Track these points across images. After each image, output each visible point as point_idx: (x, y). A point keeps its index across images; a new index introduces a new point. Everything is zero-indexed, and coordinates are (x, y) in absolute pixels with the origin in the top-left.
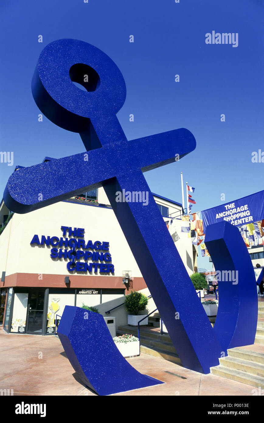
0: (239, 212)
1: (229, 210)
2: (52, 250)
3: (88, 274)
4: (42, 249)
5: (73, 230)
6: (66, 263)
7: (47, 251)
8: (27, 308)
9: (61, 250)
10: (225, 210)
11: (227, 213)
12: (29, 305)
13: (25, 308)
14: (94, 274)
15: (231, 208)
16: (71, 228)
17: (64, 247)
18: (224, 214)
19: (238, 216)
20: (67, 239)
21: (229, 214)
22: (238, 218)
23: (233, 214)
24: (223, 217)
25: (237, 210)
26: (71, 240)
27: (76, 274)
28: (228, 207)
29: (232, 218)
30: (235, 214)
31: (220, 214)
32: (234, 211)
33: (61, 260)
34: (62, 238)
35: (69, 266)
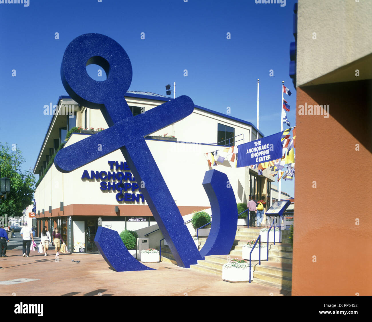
0: (263, 150)
1: (256, 147)
2: (101, 184)
3: (136, 204)
4: (92, 183)
5: (120, 164)
6: (116, 194)
7: (97, 184)
8: (84, 233)
9: (109, 183)
10: (254, 147)
11: (255, 149)
12: (86, 230)
14: (141, 204)
15: (258, 145)
17: (112, 180)
18: (253, 150)
19: (261, 153)
20: (114, 173)
21: (256, 151)
22: (261, 155)
23: (259, 151)
24: (252, 153)
25: (261, 148)
26: (119, 173)
27: (125, 204)
28: (256, 144)
29: (257, 155)
31: (249, 149)
33: (110, 192)
34: (109, 172)
35: (117, 197)
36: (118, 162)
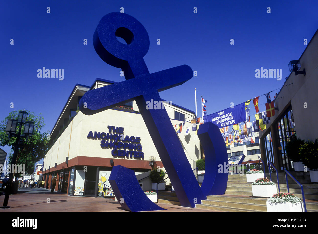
0: (227, 117)
1: (220, 116)
2: (101, 142)
3: (126, 158)
4: (95, 141)
5: (116, 128)
6: (111, 150)
7: (98, 142)
9: (107, 142)
10: (218, 116)
11: (219, 118)
12: (86, 178)
13: (84, 180)
14: (130, 159)
15: (222, 114)
16: (114, 127)
17: (110, 140)
18: (217, 118)
19: (226, 120)
20: (111, 134)
21: (220, 119)
22: (226, 121)
23: (223, 119)
24: (217, 120)
25: (225, 116)
26: (114, 135)
27: (118, 158)
28: (220, 114)
29: (222, 121)
30: (224, 118)
31: (214, 118)
32: (224, 116)
33: (108, 149)
34: (108, 134)
35: (113, 153)
36: (115, 127)
